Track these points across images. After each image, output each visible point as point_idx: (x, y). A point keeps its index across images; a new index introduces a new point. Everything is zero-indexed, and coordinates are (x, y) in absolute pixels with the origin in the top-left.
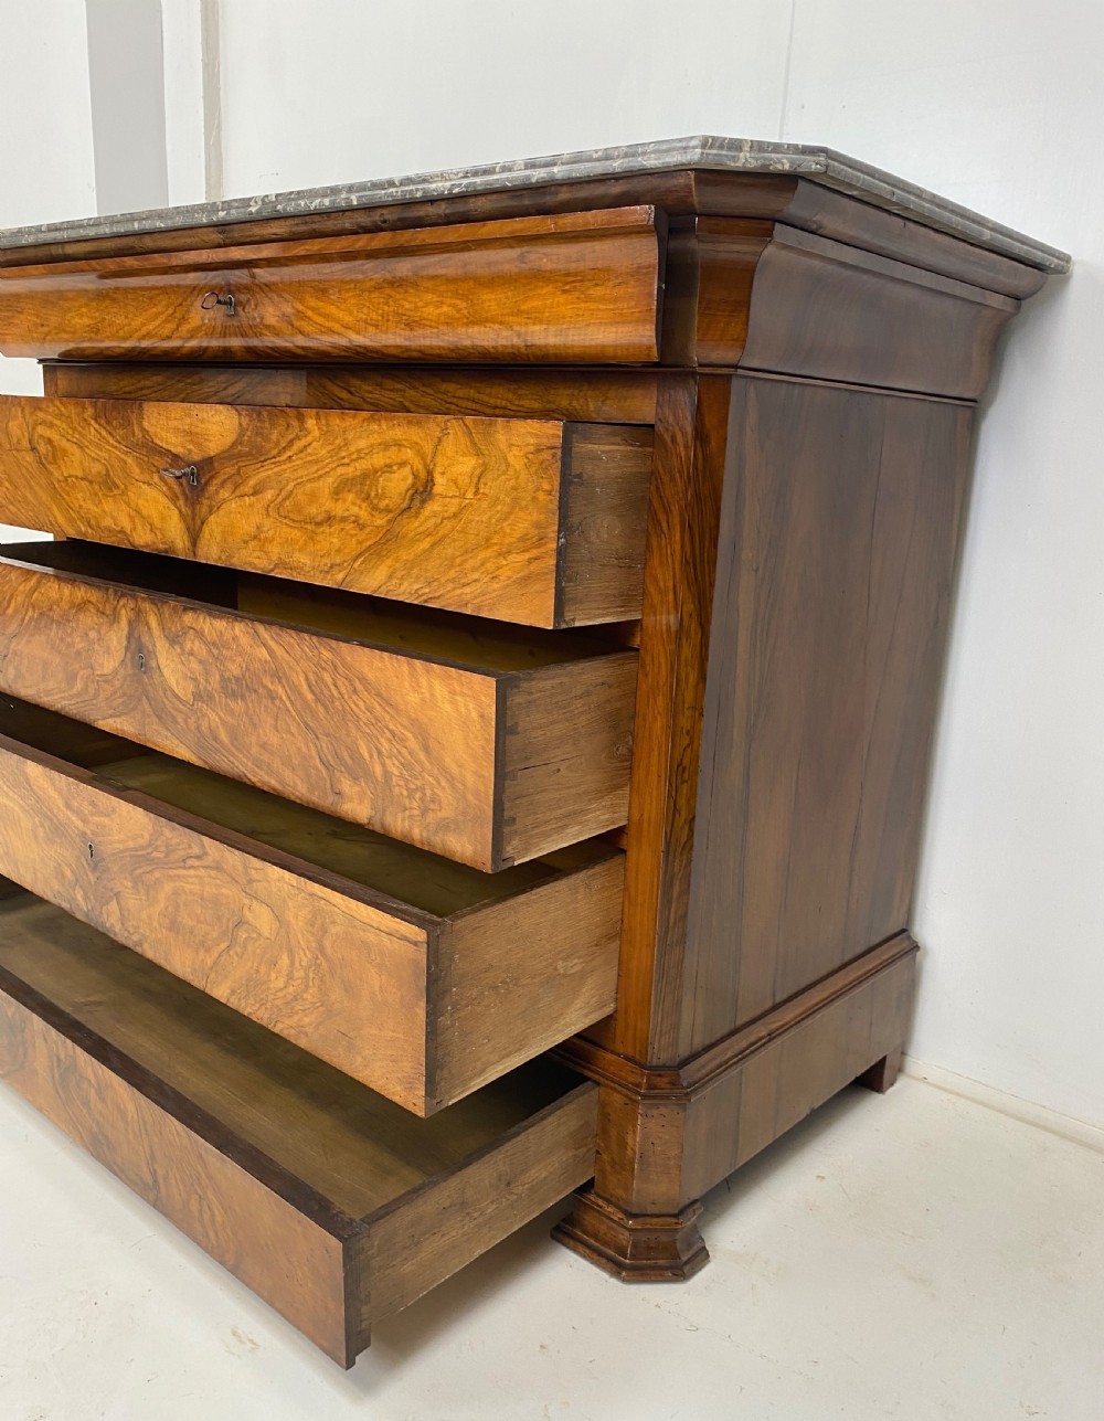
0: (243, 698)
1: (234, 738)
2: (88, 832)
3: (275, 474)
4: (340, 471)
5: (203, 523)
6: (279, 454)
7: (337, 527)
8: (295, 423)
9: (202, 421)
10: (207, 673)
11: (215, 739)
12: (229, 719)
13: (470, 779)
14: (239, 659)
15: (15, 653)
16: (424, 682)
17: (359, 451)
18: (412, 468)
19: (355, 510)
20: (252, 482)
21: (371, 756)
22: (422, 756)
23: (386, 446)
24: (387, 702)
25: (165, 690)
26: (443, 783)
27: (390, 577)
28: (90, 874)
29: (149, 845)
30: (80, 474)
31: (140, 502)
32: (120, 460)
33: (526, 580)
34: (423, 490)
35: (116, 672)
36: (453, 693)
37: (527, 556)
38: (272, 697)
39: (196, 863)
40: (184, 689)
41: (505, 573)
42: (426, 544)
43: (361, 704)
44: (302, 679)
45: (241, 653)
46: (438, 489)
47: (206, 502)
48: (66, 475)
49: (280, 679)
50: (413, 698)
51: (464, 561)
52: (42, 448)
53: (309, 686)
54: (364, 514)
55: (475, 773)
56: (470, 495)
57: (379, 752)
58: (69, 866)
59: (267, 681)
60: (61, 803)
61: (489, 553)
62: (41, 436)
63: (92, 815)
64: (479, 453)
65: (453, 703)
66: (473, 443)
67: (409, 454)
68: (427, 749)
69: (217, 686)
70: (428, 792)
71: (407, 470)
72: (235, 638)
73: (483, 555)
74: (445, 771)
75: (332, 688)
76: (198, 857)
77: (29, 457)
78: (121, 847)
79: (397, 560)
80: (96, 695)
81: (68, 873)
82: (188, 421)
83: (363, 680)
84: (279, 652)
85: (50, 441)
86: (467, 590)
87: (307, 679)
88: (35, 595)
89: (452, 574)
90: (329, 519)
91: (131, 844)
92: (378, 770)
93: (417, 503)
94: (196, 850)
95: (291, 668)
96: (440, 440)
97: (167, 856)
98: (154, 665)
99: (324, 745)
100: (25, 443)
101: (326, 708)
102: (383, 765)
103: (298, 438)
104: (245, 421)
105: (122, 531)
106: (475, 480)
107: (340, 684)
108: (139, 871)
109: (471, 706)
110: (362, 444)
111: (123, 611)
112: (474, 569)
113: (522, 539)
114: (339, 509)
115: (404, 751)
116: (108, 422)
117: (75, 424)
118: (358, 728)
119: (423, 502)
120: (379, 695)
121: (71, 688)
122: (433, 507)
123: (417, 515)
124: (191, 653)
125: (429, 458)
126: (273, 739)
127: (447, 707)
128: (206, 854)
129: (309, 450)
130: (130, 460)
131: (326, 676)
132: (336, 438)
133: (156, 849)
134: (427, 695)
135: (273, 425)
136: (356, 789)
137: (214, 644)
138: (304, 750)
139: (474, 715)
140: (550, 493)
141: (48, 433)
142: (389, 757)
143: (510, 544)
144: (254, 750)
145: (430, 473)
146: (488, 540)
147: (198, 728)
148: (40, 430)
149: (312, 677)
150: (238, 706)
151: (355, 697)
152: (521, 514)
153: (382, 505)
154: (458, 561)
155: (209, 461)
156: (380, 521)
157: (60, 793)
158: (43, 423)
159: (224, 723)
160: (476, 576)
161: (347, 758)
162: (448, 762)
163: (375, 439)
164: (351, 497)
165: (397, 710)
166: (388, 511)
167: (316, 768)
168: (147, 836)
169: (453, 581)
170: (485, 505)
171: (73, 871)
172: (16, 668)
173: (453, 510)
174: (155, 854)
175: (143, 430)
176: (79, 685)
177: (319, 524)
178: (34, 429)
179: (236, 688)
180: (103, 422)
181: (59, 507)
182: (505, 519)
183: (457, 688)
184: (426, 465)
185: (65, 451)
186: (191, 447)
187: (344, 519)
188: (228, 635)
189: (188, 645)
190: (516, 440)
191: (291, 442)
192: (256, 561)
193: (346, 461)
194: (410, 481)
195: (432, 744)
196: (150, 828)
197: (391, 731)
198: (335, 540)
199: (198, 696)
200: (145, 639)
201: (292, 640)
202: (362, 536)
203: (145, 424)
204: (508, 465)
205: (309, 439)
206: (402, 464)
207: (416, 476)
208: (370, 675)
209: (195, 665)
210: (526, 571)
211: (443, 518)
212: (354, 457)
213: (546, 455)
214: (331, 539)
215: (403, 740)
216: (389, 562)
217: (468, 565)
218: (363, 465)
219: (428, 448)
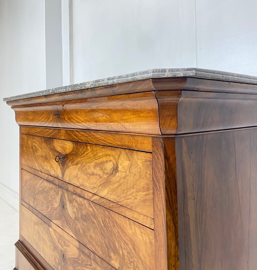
0: (86, 222)
1: (84, 232)
2: (63, 250)
3: (81, 160)
4: (96, 161)
5: (65, 171)
6: (82, 155)
7: (95, 176)
8: (85, 147)
9: (65, 145)
10: (78, 212)
11: (79, 232)
12: (83, 227)
13: (148, 263)
14: (85, 210)
15: (37, 198)
16: (133, 227)
17: (100, 156)
18: (113, 162)
19: (99, 172)
20: (76, 162)
21: (119, 247)
22: (133, 251)
23: (106, 155)
24: (123, 231)
25: (68, 215)
26: (140, 262)
27: (108, 193)
28: (62, 262)
29: (78, 258)
30: (41, 155)
31: (52, 164)
32: (49, 152)
33: (144, 201)
34: (116, 169)
35: (57, 208)
36: (142, 232)
37: (144, 193)
38: (94, 223)
39: (89, 267)
40: (72, 216)
41: (139, 198)
42: (117, 184)
43: (116, 230)
44: (101, 219)
45: (86, 208)
46: (119, 169)
47: (66, 165)
48: (38, 155)
49: (95, 218)
50: (130, 232)
51: (127, 192)
52: (34, 148)
53: (102, 221)
54: (101, 174)
55: (149, 262)
56: (128, 172)
57: (121, 247)
58: (58, 259)
59: (92, 218)
60: (57, 241)
61: (134, 190)
62: (34, 145)
63: (64, 246)
64: (130, 160)
65: (142, 236)
66: (128, 157)
67: (112, 158)
68: (134, 249)
69: (80, 217)
70: (135, 264)
71: (111, 163)
72: (85, 204)
73: (132, 191)
74: (140, 258)
75: (108, 224)
76: (90, 265)
77: (31, 150)
78: (71, 257)
79: (110, 188)
80: (53, 213)
81: (57, 260)
82: (62, 144)
83: (116, 223)
84: (95, 210)
85: (35, 146)
86: (128, 201)
87: (102, 219)
88: (42, 184)
89: (124, 195)
90: (93, 174)
91: (73, 257)
92: (121, 252)
93: (114, 173)
94: (89, 263)
95: (98, 215)
96: (120, 155)
97: (82, 262)
98: (66, 208)
99: (106, 241)
100: (31, 146)
101: (107, 229)
102: (122, 251)
103: (86, 151)
104: (74, 146)
105: (48, 171)
106: (129, 168)
107: (110, 223)
108: (74, 265)
109: (147, 238)
110: (101, 154)
111: (60, 192)
112: (130, 195)
113: (143, 188)
114: (95, 172)
115: (128, 248)
116: (47, 143)
117: (40, 143)
118: (115, 238)
119: (116, 172)
120: (121, 228)
121: (48, 210)
122: (118, 174)
123: (114, 176)
124: (74, 206)
125: (117, 160)
126: (93, 235)
127: (140, 237)
128: (92, 265)
129: (88, 155)
130: (50, 153)
131: (107, 219)
132: (94, 152)
133: (79, 260)
134: (134, 232)
135: (80, 147)
136: (115, 257)
137: (80, 204)
138: (101, 241)
139: (148, 241)
140: (150, 175)
141: (35, 144)
142: (124, 249)
143: (140, 189)
144: (89, 237)
145: (117, 164)
146: (133, 186)
147: (75, 227)
148: (34, 144)
149: (103, 219)
150: (85, 224)
151: (114, 228)
152: (142, 180)
153: (106, 172)
154: (125, 191)
155: (67, 155)
156: (105, 176)
157: (57, 238)
158: (34, 142)
159: (82, 228)
160: (130, 197)
161: (112, 246)
162: (141, 255)
163: (104, 153)
164: (98, 169)
165: (126, 234)
166: (107, 174)
167: (104, 247)
168: (77, 256)
169: (124, 197)
170: (132, 176)
171: (59, 261)
172: (37, 202)
173: (124, 176)
174: (79, 261)
175: (53, 145)
176: (49, 209)
177: (91, 175)
178: (33, 143)
179: (85, 218)
180: (45, 143)
181: (36, 163)
182: (138, 181)
183: (143, 231)
184: (116, 162)
185: (38, 149)
186: (63, 151)
187: (96, 175)
188: (83, 203)
189: (74, 204)
190: (139, 157)
191: (84, 152)
192: (76, 183)
193: (97, 158)
194: (112, 166)
195: (136, 248)
196: (78, 253)
197: (125, 241)
198: (94, 180)
199: (76, 218)
200: (64, 200)
201: (98, 207)
202: (101, 180)
203: (54, 144)
204: (138, 165)
205: (88, 152)
206: (110, 161)
207: (114, 165)
208: (118, 222)
209: (75, 210)
210: (145, 198)
211: (121, 178)
212: (99, 158)
213: (148, 163)
214: (94, 179)
215: (128, 244)
216: (108, 189)
217: (129, 193)
218: (101, 160)
219: (117, 157)
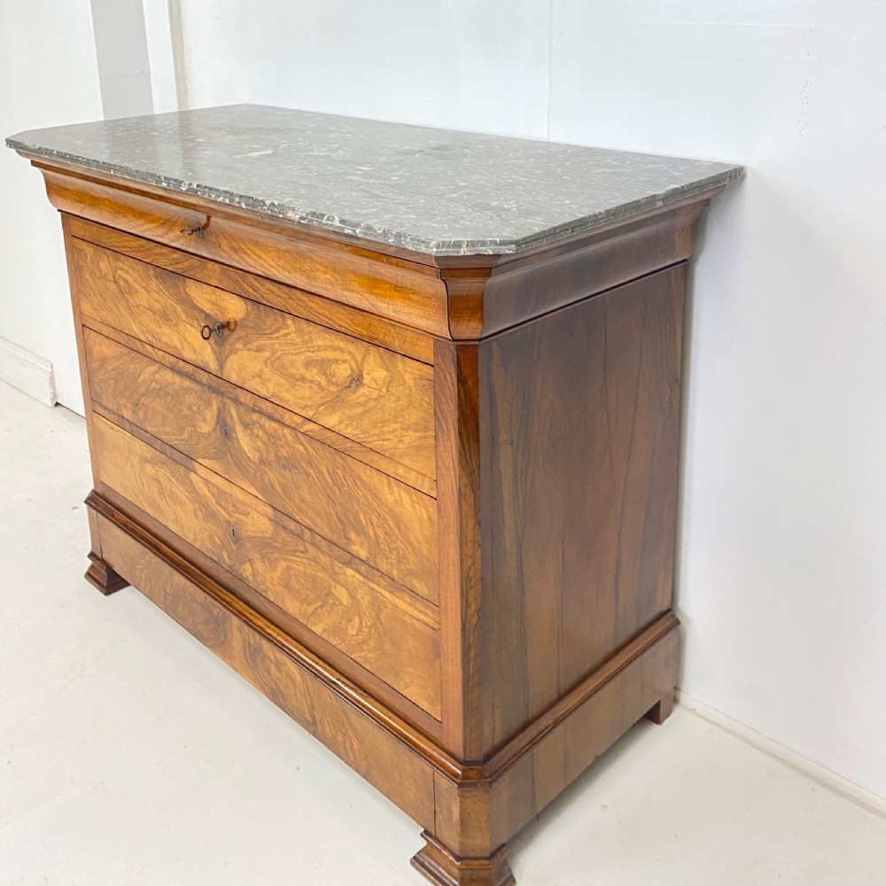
0: (290, 470)
1: (284, 491)
2: (232, 521)
3: (270, 344)
4: (308, 354)
5: (226, 358)
6: (271, 334)
7: (307, 385)
8: (281, 320)
9: (224, 300)
10: (267, 450)
11: (273, 488)
12: (281, 479)
13: (425, 552)
14: (287, 448)
16: (396, 490)
17: (319, 346)
18: (350, 366)
19: (317, 378)
20: (255, 344)
21: (367, 523)
22: (396, 531)
23: (335, 349)
24: (375, 496)
25: (241, 453)
26: (409, 549)
27: (340, 423)
28: (232, 544)
29: (272, 538)
30: (146, 306)
31: (187, 334)
32: (172, 306)
33: (418, 448)
34: (357, 380)
35: (210, 434)
36: (412, 501)
37: (418, 434)
38: (308, 475)
39: (302, 555)
40: (253, 455)
41: (407, 440)
42: (360, 410)
43: (361, 494)
44: (325, 470)
45: (289, 445)
46: (365, 381)
47: (227, 347)
48: (137, 303)
49: (311, 465)
50: (390, 498)
51: (384, 426)
52: (122, 284)
53: (329, 474)
54: (323, 382)
55: (428, 549)
56: (384, 390)
57: (372, 523)
58: (219, 538)
59: (304, 464)
60: (214, 502)
61: (397, 426)
62: (121, 276)
63: (234, 512)
64: (387, 370)
65: (414, 507)
66: (384, 363)
67: (347, 357)
68: (399, 529)
69: (274, 459)
70: (401, 553)
71: (347, 366)
72: (284, 436)
73: (394, 426)
74: (411, 544)
75: (343, 480)
76: (303, 552)
77: (114, 287)
78: (253, 535)
79: (344, 414)
80: (198, 443)
81: (218, 541)
82: (214, 297)
83: (360, 479)
84: (311, 450)
85: (126, 281)
86: (386, 443)
87: (328, 470)
89: (376, 431)
90: (303, 379)
91: (260, 535)
92: (371, 532)
93: (353, 385)
94: (301, 548)
95: (318, 461)
96: (365, 356)
97: (283, 546)
98: (234, 436)
99: (339, 510)
100: (110, 277)
101: (340, 490)
102: (374, 530)
103: (282, 327)
104: (250, 309)
106: (386, 384)
107: (347, 478)
108: (264, 551)
109: (423, 511)
110: (320, 343)
111: (214, 401)
112: (389, 433)
113: (416, 424)
114: (308, 375)
115: (386, 526)
116: (164, 282)
117: (143, 276)
118: (359, 506)
119: (358, 386)
120: (370, 490)
121: (181, 435)
122: (362, 390)
123: (354, 392)
124: (258, 436)
125: (360, 363)
126: (309, 498)
127: (410, 508)
128: (307, 551)
129: (289, 337)
130: (179, 308)
131: (339, 471)
132: (305, 335)
133: (276, 541)
134: (398, 498)
135: (267, 316)
136: (358, 539)
137: (271, 435)
138: (327, 508)
139: (425, 517)
140: (429, 403)
141: (125, 276)
142: (378, 527)
143: (408, 425)
144: (297, 501)
145: (361, 371)
146: (396, 418)
147: (263, 479)
148: (120, 272)
149: (331, 470)
150: (287, 473)
151: (357, 488)
152: (414, 411)
153: (334, 380)
154: (380, 425)
155: (228, 324)
156: (333, 389)
157: (213, 495)
158: (122, 269)
159: (279, 483)
160: (390, 436)
161: (353, 520)
162: (412, 538)
163: (327, 343)
164: (315, 370)
165: (381, 502)
166: (337, 384)
167: (334, 521)
168: (270, 533)
169: (377, 435)
170: (393, 399)
171: (221, 541)
172: (144, 413)
173: (375, 396)
174: (275, 544)
175: (186, 293)
176: (187, 435)
177: (297, 380)
178: (116, 270)
179: (287, 464)
180: (161, 281)
182: (405, 411)
183: (415, 500)
184: (358, 367)
185: (136, 290)
186: (216, 312)
187: (311, 382)
188: (280, 432)
189: (256, 431)
190: (408, 369)
191: (278, 330)
192: (259, 390)
193: (311, 349)
194: (349, 372)
195: (402, 526)
196: (272, 528)
197: (379, 513)
198: (307, 392)
199: (262, 461)
200: (229, 420)
201: (318, 447)
202: (323, 394)
203: (188, 290)
204: (405, 382)
205: (289, 331)
206: (345, 361)
207: (352, 370)
208: (365, 478)
209: (260, 444)
210: (419, 443)
211: (370, 399)
212: (316, 348)
213: (425, 382)
214: (304, 391)
215: (385, 520)
216: (339, 413)
217: (386, 429)
218: (322, 355)
219: (359, 357)
